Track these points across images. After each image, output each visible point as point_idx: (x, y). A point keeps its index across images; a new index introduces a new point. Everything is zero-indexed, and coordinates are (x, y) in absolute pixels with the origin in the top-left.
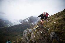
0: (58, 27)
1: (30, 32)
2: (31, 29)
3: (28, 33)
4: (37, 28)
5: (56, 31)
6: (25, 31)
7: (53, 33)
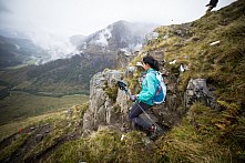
0: (221, 62)
1: (114, 80)
2: (118, 72)
3: (106, 84)
4: (140, 63)
5: (210, 74)
6: (98, 78)
7: (198, 82)
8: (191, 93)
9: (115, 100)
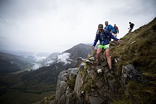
1: (72, 75)
2: (75, 69)
3: (68, 77)
4: (87, 61)
6: (62, 74)
7: (128, 67)
8: (125, 76)
9: (73, 89)
